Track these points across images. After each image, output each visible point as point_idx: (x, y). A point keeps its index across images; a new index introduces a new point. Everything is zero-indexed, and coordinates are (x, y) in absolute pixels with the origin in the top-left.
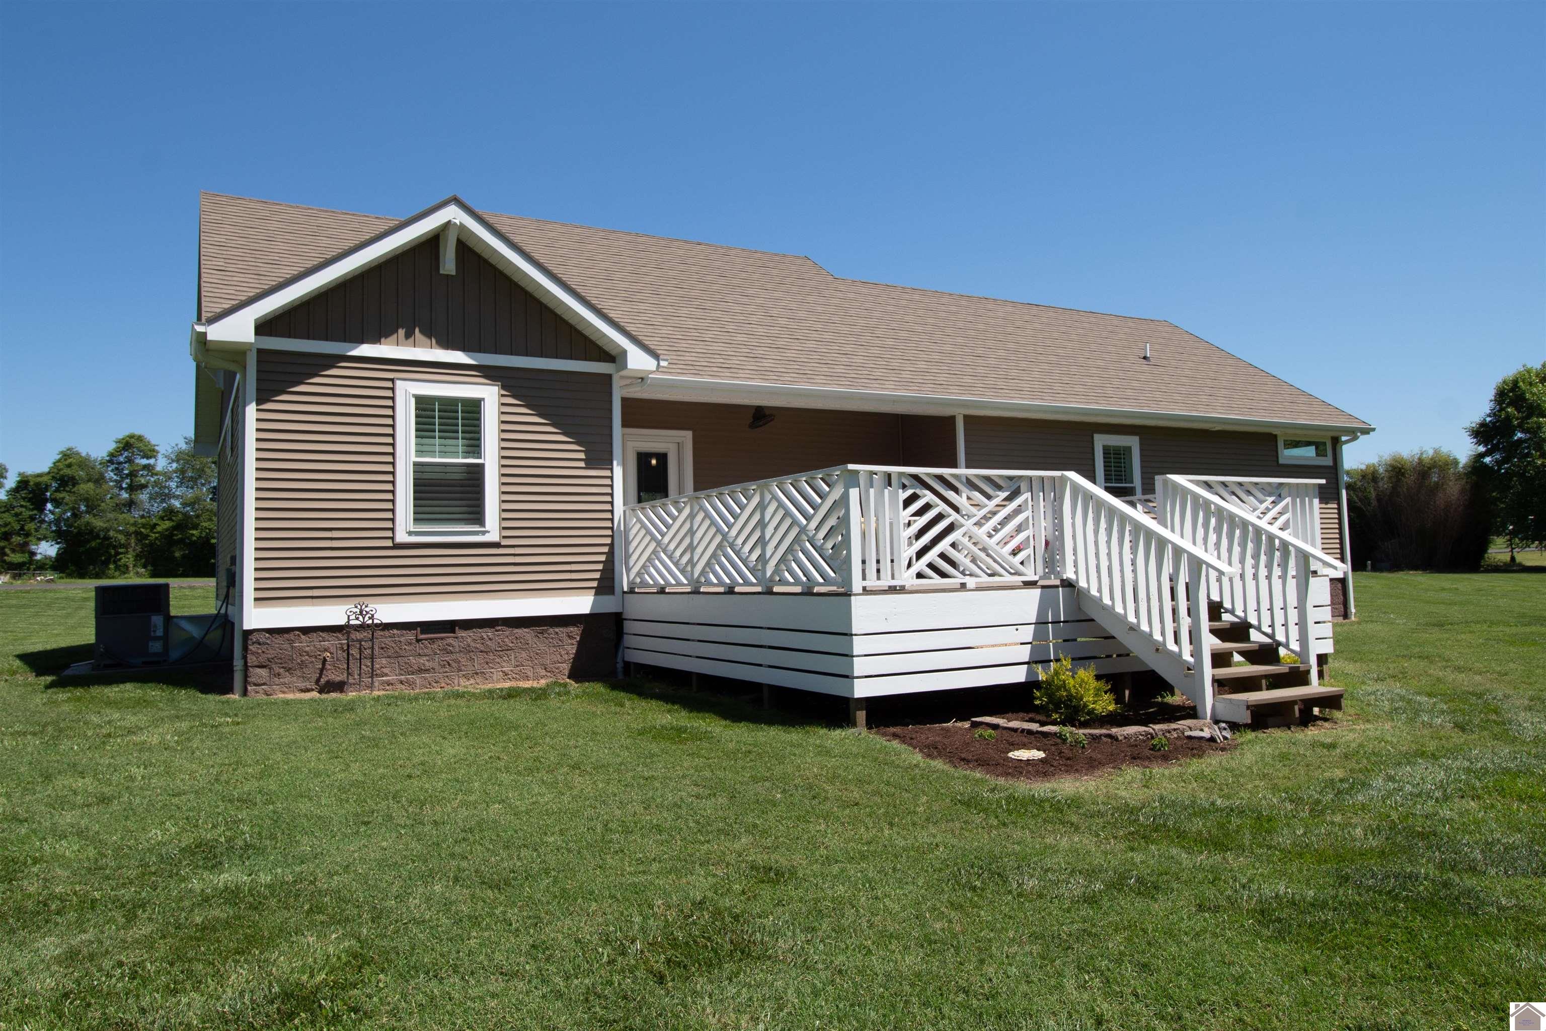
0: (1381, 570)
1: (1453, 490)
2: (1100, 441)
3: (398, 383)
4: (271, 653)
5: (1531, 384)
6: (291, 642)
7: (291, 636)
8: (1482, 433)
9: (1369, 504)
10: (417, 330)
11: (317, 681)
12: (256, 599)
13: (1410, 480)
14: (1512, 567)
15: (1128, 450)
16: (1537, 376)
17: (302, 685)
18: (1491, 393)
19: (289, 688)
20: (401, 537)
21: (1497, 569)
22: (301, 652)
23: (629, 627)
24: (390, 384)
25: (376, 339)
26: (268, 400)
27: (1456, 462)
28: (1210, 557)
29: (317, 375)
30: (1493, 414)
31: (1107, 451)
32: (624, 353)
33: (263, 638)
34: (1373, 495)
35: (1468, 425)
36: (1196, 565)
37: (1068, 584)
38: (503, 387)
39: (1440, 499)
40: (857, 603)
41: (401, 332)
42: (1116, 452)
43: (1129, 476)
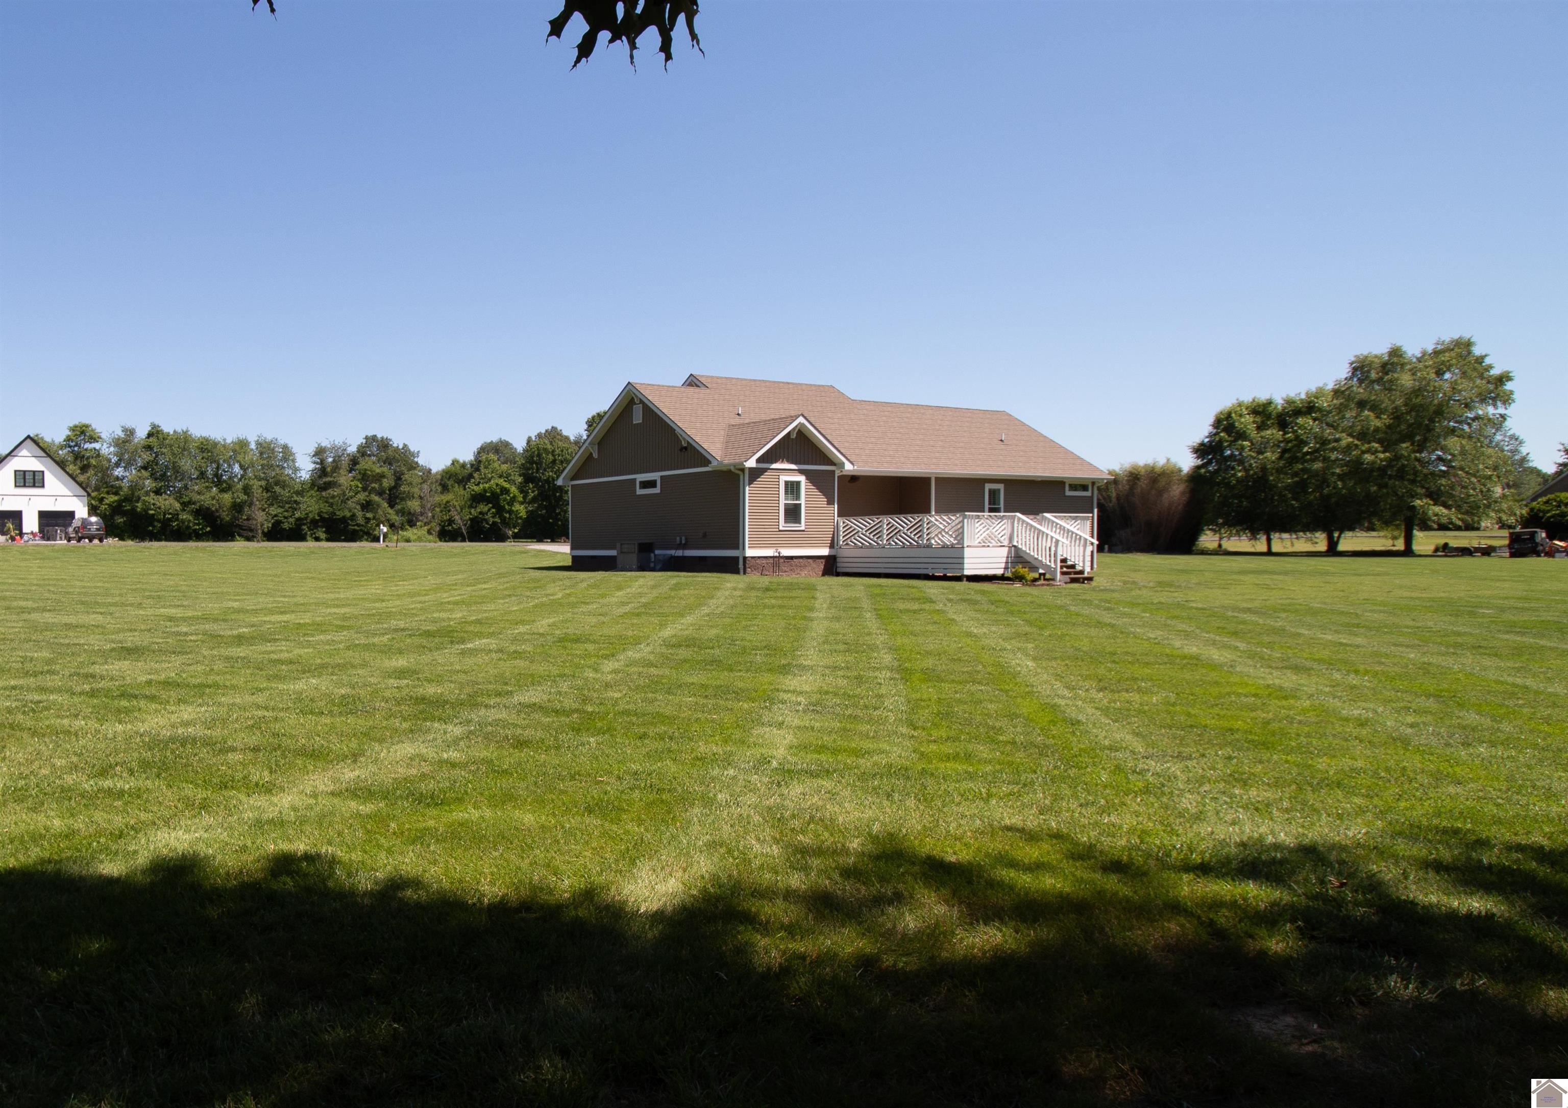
0: (1116, 552)
1: (1177, 491)
2: (988, 487)
3: (780, 476)
4: (752, 564)
5: (1241, 416)
6: (758, 561)
7: (758, 559)
8: (1201, 450)
9: (1111, 501)
10: (789, 458)
12: (749, 547)
13: (1143, 484)
14: (1220, 552)
15: (999, 490)
16: (1247, 409)
18: (1211, 419)
20: (781, 528)
21: (1203, 552)
22: (761, 563)
23: (838, 560)
24: (778, 476)
25: (779, 462)
26: (752, 484)
27: (1180, 470)
28: (1060, 538)
29: (766, 474)
30: (1211, 435)
31: (990, 491)
32: (844, 464)
33: (750, 559)
34: (1114, 495)
35: (1191, 444)
36: (1057, 541)
37: (1015, 546)
38: (806, 477)
39: (1166, 500)
40: (966, 550)
41: (786, 459)
42: (994, 491)
43: (999, 503)
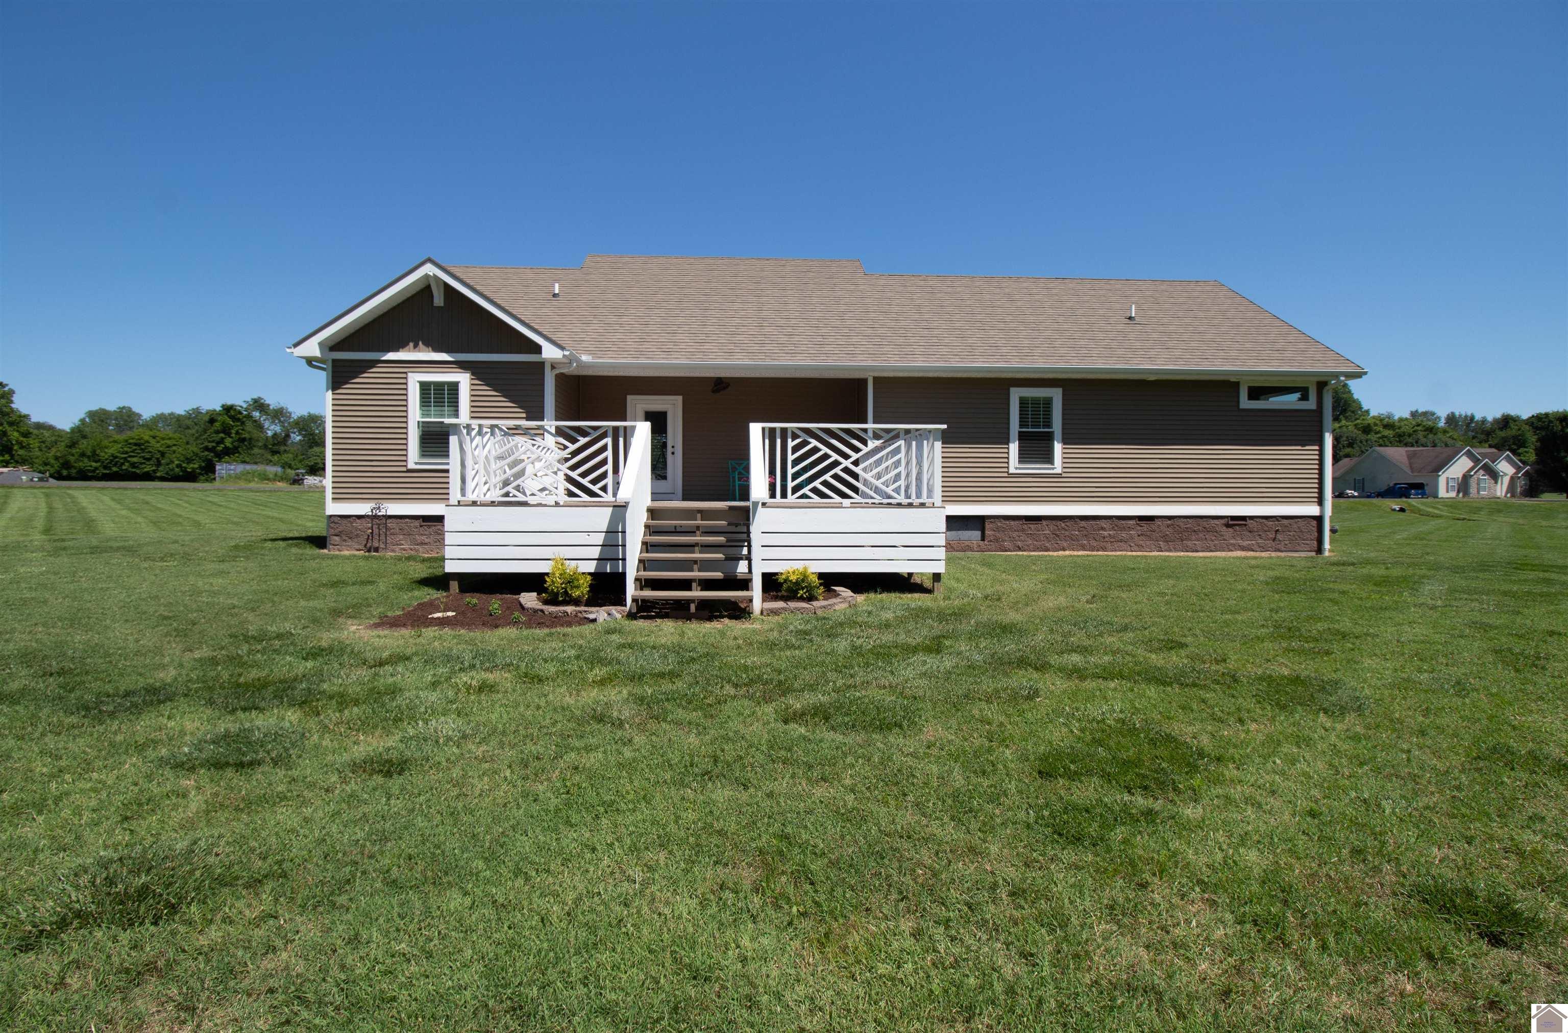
3: (409, 374)
4: (341, 528)
6: (352, 523)
7: (351, 519)
10: (420, 343)
11: (365, 546)
12: (333, 499)
17: (357, 547)
19: (350, 548)
22: (356, 529)
24: (404, 375)
25: (396, 349)
26: (339, 388)
29: (364, 372)
32: (541, 347)
33: (336, 520)
38: (473, 374)
41: (411, 345)
42: (1036, 401)
43: (1048, 424)
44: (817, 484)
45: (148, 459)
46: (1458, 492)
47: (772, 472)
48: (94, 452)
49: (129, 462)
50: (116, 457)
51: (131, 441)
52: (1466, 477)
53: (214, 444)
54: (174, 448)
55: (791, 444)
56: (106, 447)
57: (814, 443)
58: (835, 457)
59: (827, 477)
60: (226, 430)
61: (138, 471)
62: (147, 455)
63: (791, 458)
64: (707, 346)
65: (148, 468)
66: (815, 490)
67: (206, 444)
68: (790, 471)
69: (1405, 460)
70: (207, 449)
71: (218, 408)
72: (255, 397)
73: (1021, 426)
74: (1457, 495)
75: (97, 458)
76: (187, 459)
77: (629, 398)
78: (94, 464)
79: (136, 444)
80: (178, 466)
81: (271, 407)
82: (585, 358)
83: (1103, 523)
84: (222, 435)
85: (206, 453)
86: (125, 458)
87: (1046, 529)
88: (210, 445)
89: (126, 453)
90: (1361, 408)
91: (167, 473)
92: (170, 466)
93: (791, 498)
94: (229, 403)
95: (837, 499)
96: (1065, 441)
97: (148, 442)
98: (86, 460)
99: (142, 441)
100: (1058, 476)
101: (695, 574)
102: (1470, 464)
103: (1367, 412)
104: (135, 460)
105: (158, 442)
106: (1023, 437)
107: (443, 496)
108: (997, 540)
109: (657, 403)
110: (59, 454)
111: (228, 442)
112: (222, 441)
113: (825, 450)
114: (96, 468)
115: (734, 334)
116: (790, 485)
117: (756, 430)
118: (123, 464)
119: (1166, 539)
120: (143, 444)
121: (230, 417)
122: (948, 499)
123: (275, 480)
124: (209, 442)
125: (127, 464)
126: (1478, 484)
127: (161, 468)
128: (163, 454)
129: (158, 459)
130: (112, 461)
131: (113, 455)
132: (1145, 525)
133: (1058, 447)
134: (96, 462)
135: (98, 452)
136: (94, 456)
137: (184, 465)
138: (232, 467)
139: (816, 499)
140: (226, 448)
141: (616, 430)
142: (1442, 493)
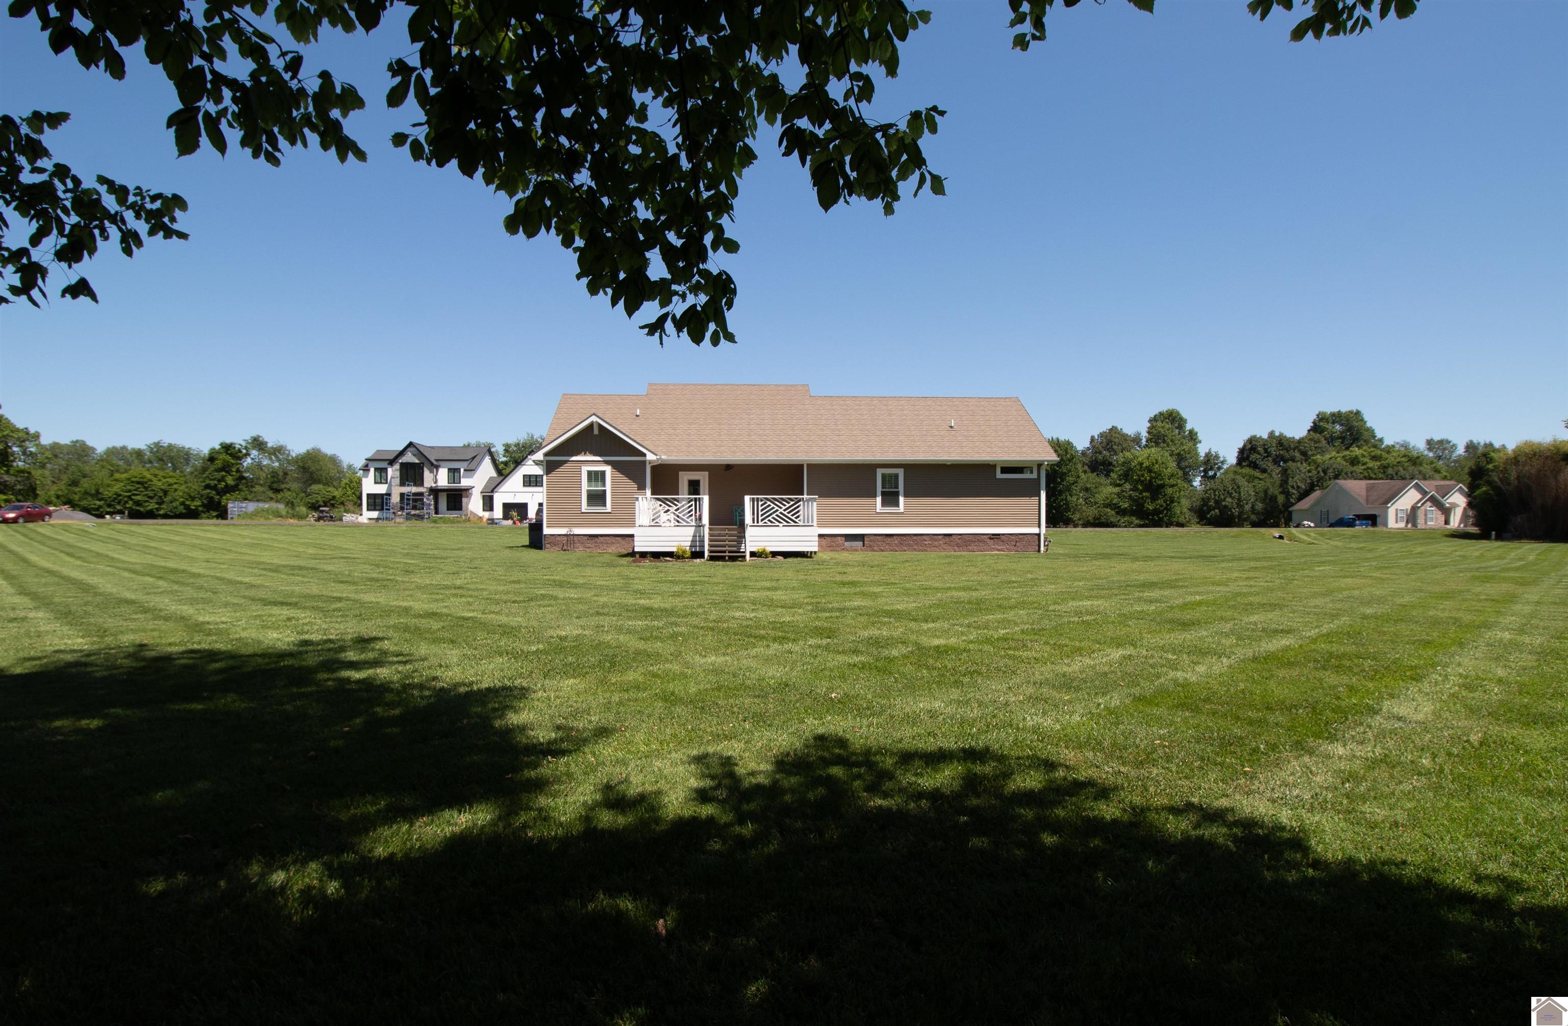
2: (880, 471)
3: (582, 467)
4: (551, 541)
7: (555, 536)
10: (587, 451)
12: (547, 526)
15: (897, 474)
17: (560, 550)
19: (556, 551)
20: (584, 510)
22: (559, 541)
25: (577, 455)
26: (549, 474)
29: (562, 466)
31: (885, 475)
32: (645, 454)
38: (612, 467)
41: (584, 452)
42: (890, 476)
43: (897, 487)
44: (770, 518)
45: (151, 498)
46: (1407, 522)
47: (753, 514)
48: (98, 492)
49: (132, 499)
50: (120, 495)
51: (134, 479)
52: (1414, 509)
53: (216, 482)
54: (175, 486)
55: (760, 503)
56: (109, 486)
57: (769, 503)
58: (777, 508)
59: (774, 515)
60: (226, 468)
61: (142, 509)
62: (151, 494)
63: (760, 508)
64: (723, 448)
65: (152, 506)
66: (769, 521)
67: (208, 482)
68: (760, 513)
69: (1363, 493)
70: (207, 487)
71: (218, 447)
72: (254, 435)
73: (883, 488)
74: (1406, 526)
75: (100, 496)
76: (191, 497)
77: (680, 473)
78: (98, 503)
79: (138, 483)
80: (183, 503)
81: (269, 445)
82: (663, 457)
83: (925, 538)
84: (223, 473)
85: (208, 491)
86: (129, 497)
87: (896, 541)
88: (213, 483)
89: (130, 491)
90: (1374, 437)
91: (171, 511)
92: (174, 504)
93: (760, 523)
94: (228, 441)
95: (777, 524)
96: (905, 496)
97: (151, 481)
98: (90, 498)
99: (145, 480)
100: (902, 513)
101: (727, 548)
102: (1419, 496)
103: (1381, 440)
104: (138, 498)
105: (160, 480)
106: (883, 494)
107: (632, 523)
108: (870, 546)
109: (694, 476)
110: (60, 493)
111: (230, 481)
112: (222, 479)
113: (773, 505)
114: (100, 507)
115: (735, 440)
116: (760, 518)
117: (747, 498)
118: (126, 502)
119: (958, 545)
120: (146, 483)
121: (231, 455)
122: (820, 525)
123: (287, 517)
124: (211, 480)
125: (131, 502)
126: (1426, 515)
127: (164, 506)
128: (165, 493)
129: (160, 497)
130: (115, 499)
131: (116, 494)
132: (947, 539)
133: (902, 499)
134: (100, 500)
135: (101, 490)
136: (97, 495)
137: (188, 503)
138: (244, 505)
139: (770, 524)
140: (227, 485)
141: (696, 499)
142: (1392, 523)
